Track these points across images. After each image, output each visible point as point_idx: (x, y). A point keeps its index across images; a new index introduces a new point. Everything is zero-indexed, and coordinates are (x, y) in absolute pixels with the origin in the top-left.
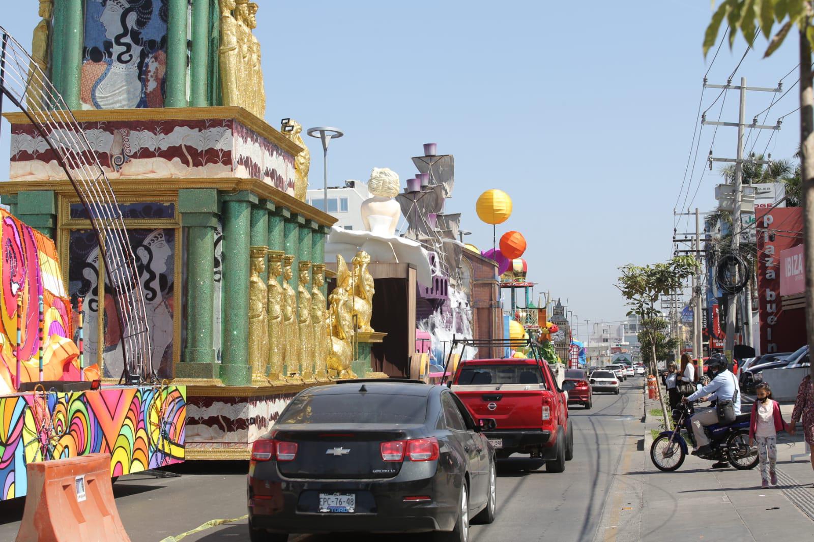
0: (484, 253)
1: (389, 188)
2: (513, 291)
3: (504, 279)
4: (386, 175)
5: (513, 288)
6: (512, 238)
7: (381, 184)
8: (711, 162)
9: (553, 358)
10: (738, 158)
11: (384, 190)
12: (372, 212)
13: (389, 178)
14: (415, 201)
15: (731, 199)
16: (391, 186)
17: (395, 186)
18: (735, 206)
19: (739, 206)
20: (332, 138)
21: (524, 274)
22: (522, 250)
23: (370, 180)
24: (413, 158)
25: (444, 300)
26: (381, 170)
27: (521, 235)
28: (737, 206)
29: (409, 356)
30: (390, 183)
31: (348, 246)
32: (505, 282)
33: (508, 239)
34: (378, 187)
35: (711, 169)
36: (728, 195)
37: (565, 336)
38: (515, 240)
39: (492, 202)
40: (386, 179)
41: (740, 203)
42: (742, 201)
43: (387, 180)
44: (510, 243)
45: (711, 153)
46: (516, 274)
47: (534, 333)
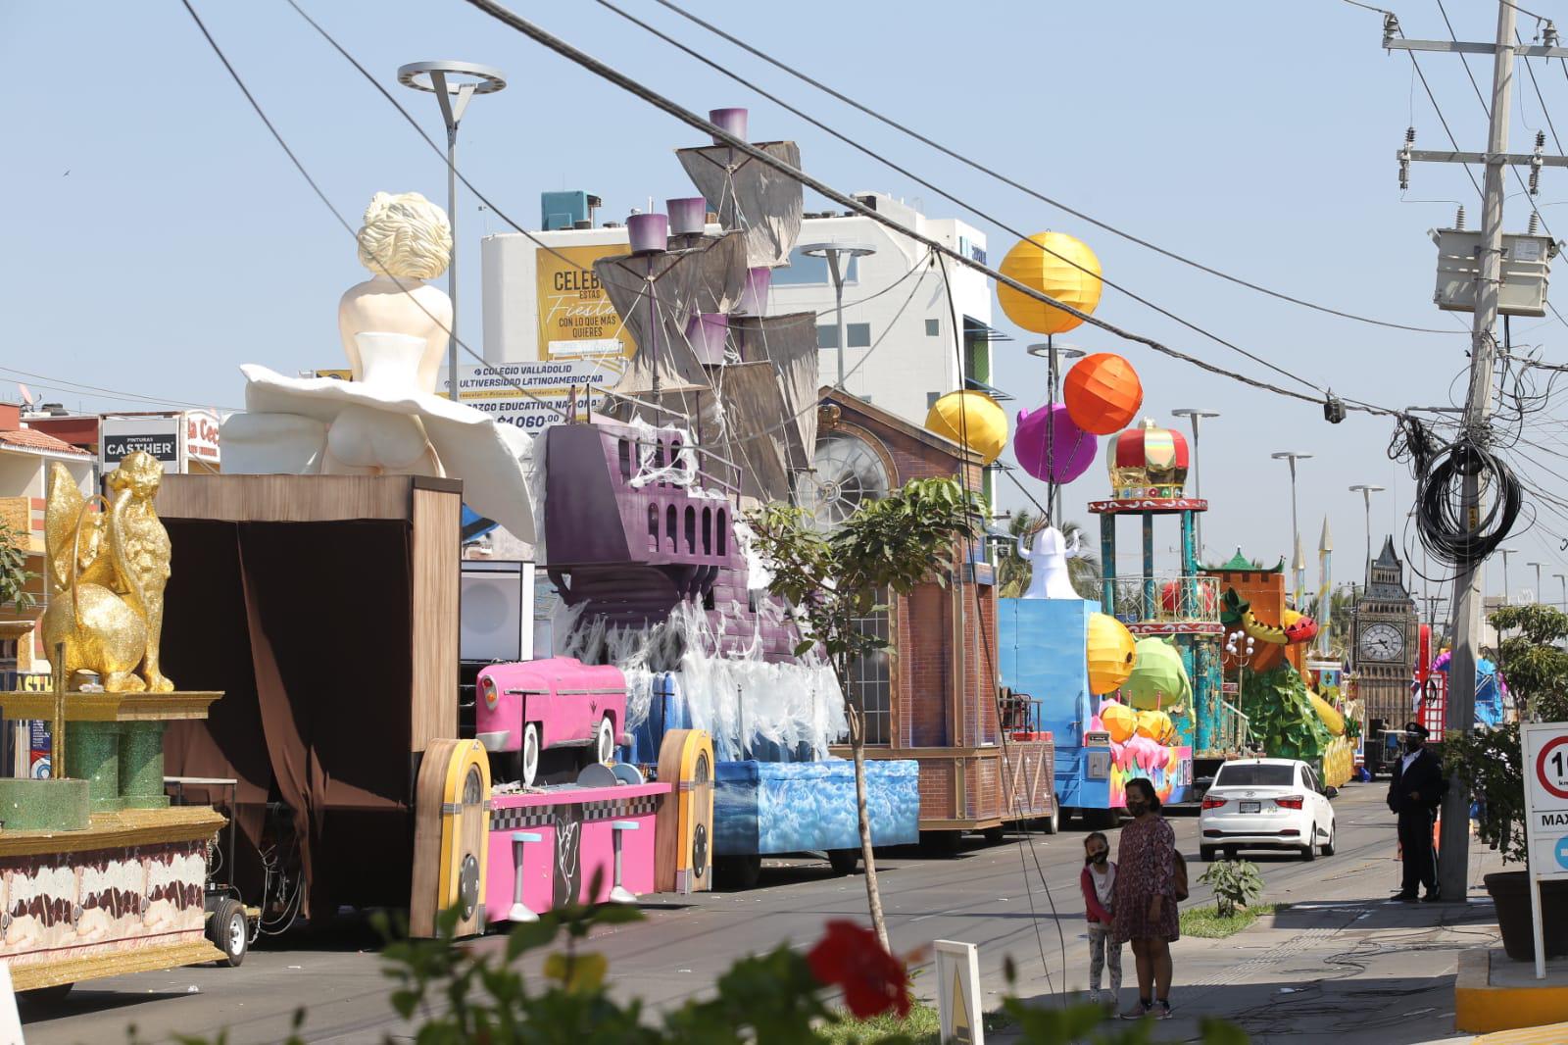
0: (1024, 416)
1: (414, 253)
2: (1148, 525)
3: (1122, 491)
4: (405, 215)
5: (1147, 514)
6: (1097, 375)
7: (391, 239)
8: (1403, 162)
9: (1299, 716)
10: (1490, 149)
11: (399, 256)
12: (365, 322)
13: (414, 222)
14: (651, 278)
15: (1470, 273)
16: (424, 244)
17: (433, 248)
18: (1479, 295)
19: (1494, 295)
20: (476, 91)
21: (1179, 474)
22: (1127, 406)
23: (363, 230)
24: (680, 152)
25: (714, 569)
26: (395, 199)
27: (1126, 364)
28: (1485, 295)
29: (416, 748)
30: (416, 238)
31: (299, 423)
32: (1121, 497)
33: (1086, 377)
34: (382, 247)
35: (1403, 186)
36: (1463, 262)
37: (1405, 643)
38: (1109, 381)
39: (1040, 270)
40: (406, 225)
41: (1493, 287)
42: (1504, 279)
43: (410, 230)
44: (1091, 387)
45: (1411, 135)
46: (1157, 476)
47: (1205, 646)
